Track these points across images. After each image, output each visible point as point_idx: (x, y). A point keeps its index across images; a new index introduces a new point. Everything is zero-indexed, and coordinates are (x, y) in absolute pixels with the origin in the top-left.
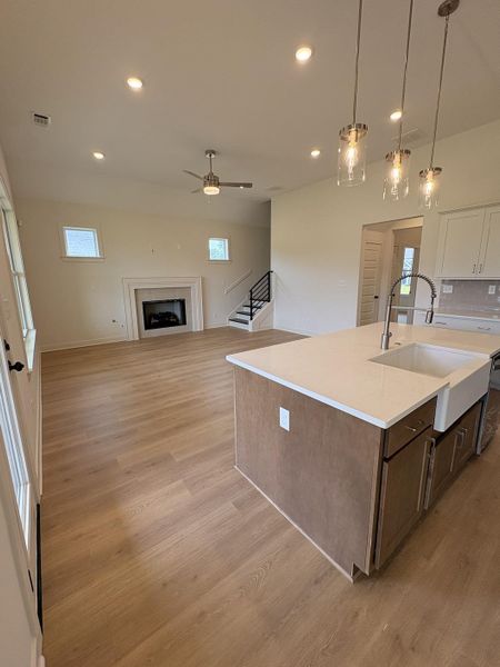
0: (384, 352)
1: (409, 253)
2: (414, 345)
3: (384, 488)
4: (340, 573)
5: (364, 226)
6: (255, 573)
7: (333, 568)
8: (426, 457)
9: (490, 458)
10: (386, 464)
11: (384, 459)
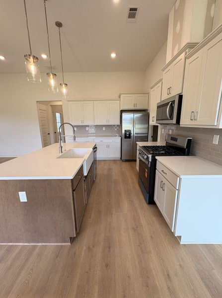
0: (61, 154)
1: (58, 115)
2: (70, 150)
3: (75, 202)
4: (65, 246)
5: (37, 102)
6: (25, 281)
7: (62, 246)
8: (84, 186)
9: (97, 180)
10: (74, 192)
11: (73, 191)
